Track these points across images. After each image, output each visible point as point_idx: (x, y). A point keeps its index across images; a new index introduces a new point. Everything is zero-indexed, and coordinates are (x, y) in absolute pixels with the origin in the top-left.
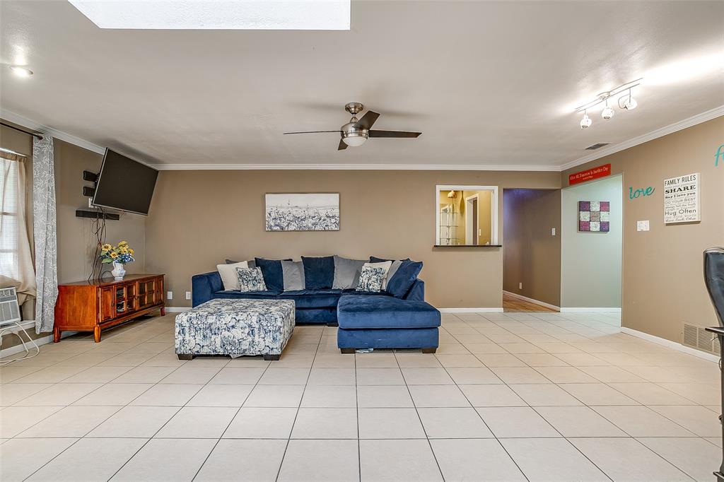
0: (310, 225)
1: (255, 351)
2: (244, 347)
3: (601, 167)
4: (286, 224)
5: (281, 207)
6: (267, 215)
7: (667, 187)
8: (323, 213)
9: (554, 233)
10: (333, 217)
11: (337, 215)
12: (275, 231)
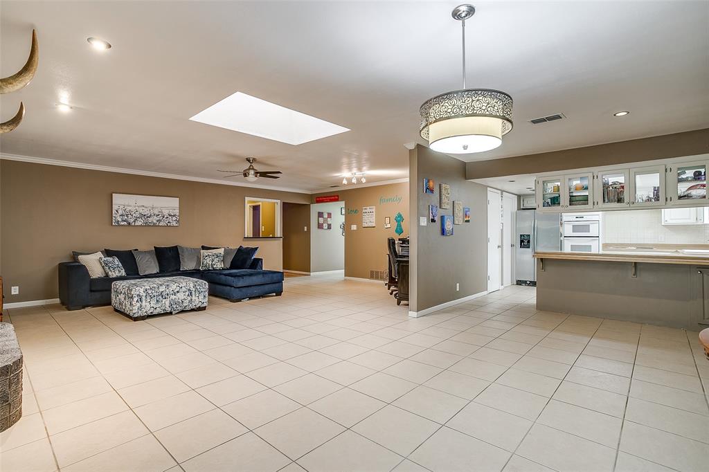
0: (155, 221)
1: (192, 306)
2: (185, 305)
3: (334, 196)
4: (132, 220)
5: (129, 206)
6: (114, 211)
7: (364, 211)
8: (166, 212)
9: (306, 230)
10: (174, 216)
11: (178, 214)
12: (122, 225)
